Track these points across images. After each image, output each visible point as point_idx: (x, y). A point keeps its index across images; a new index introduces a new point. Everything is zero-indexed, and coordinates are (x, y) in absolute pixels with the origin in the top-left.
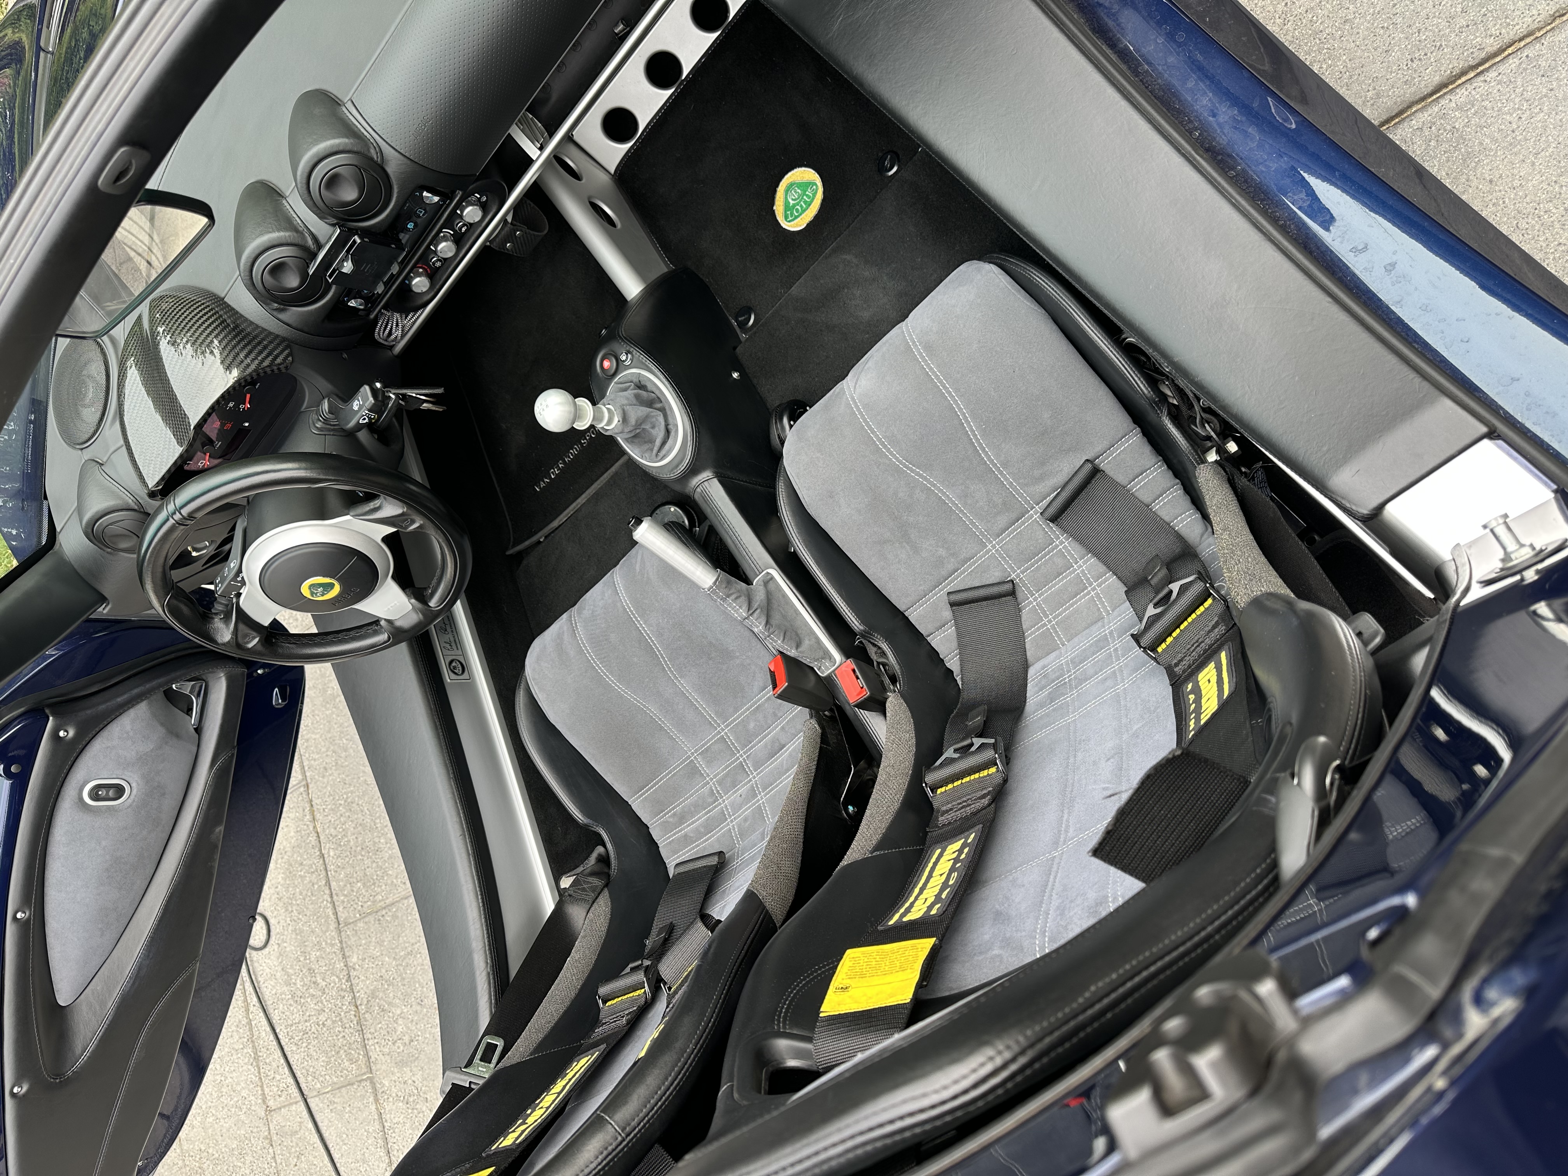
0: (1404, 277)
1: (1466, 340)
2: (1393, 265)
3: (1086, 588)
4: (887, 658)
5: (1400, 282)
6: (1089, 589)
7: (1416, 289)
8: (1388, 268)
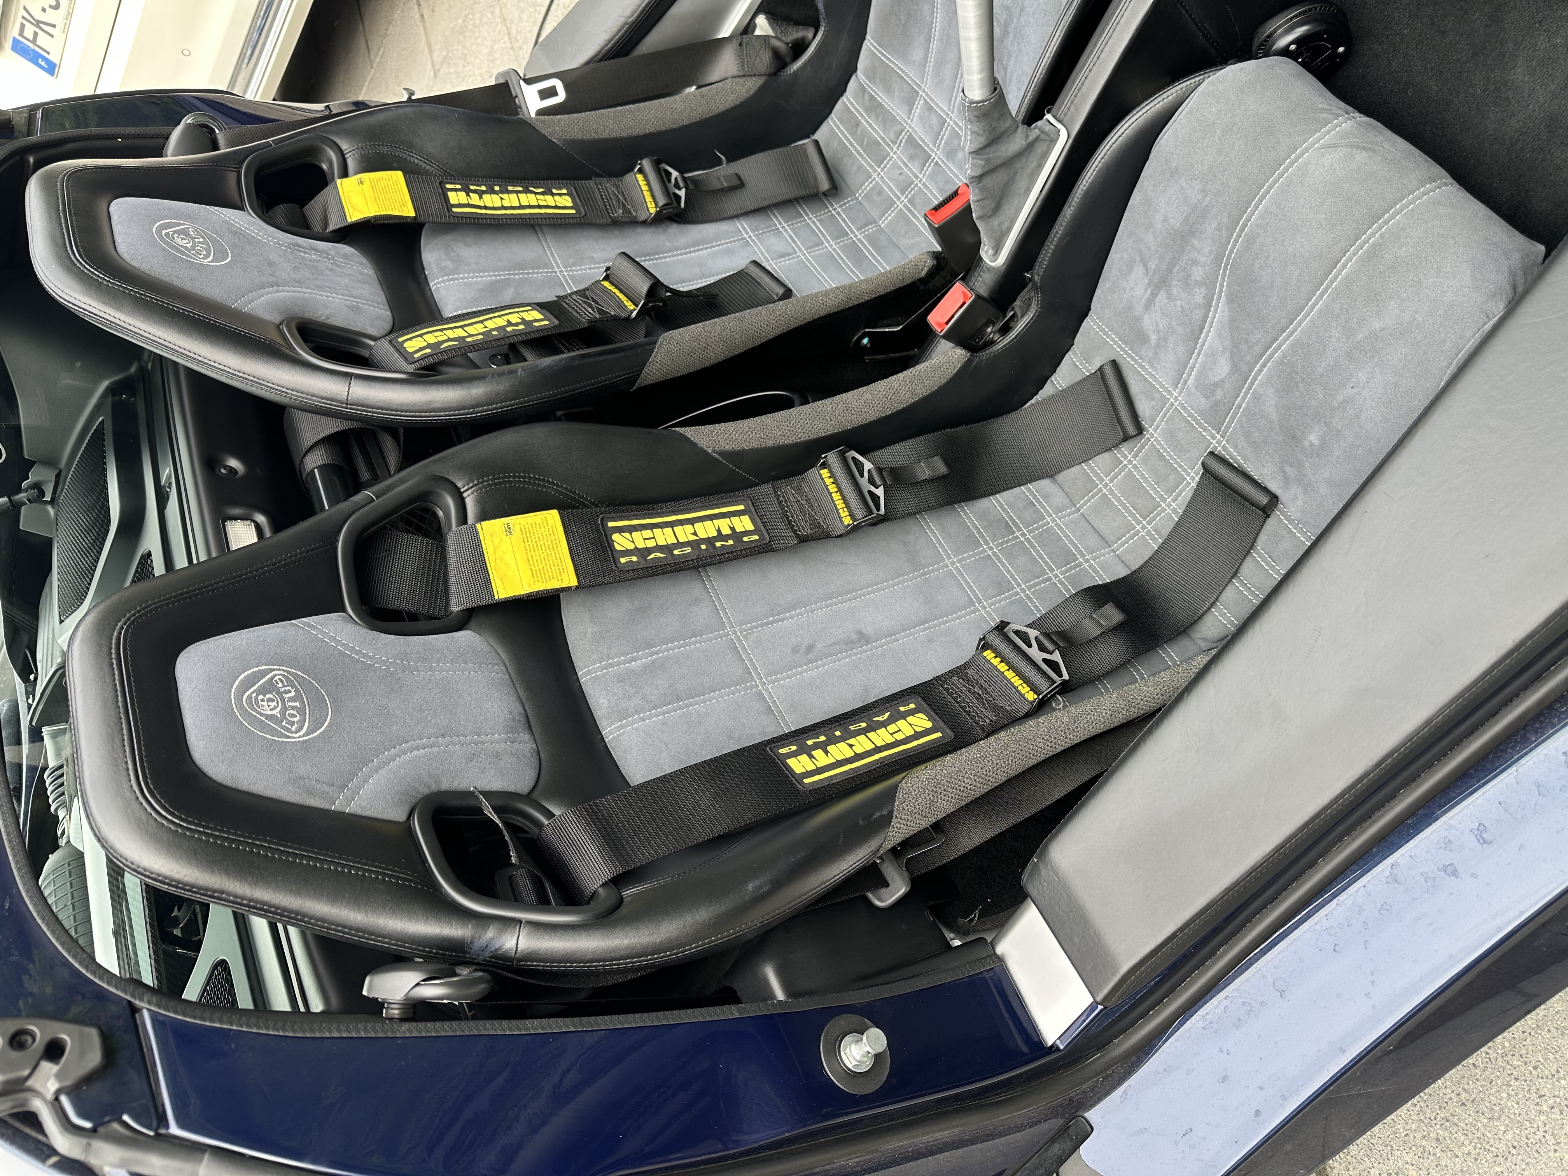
0: (1434, 886)
1: (1337, 949)
2: (1455, 873)
3: (1145, 519)
4: (1022, 316)
5: (1426, 882)
6: (1144, 522)
7: (1414, 899)
8: (1450, 869)
